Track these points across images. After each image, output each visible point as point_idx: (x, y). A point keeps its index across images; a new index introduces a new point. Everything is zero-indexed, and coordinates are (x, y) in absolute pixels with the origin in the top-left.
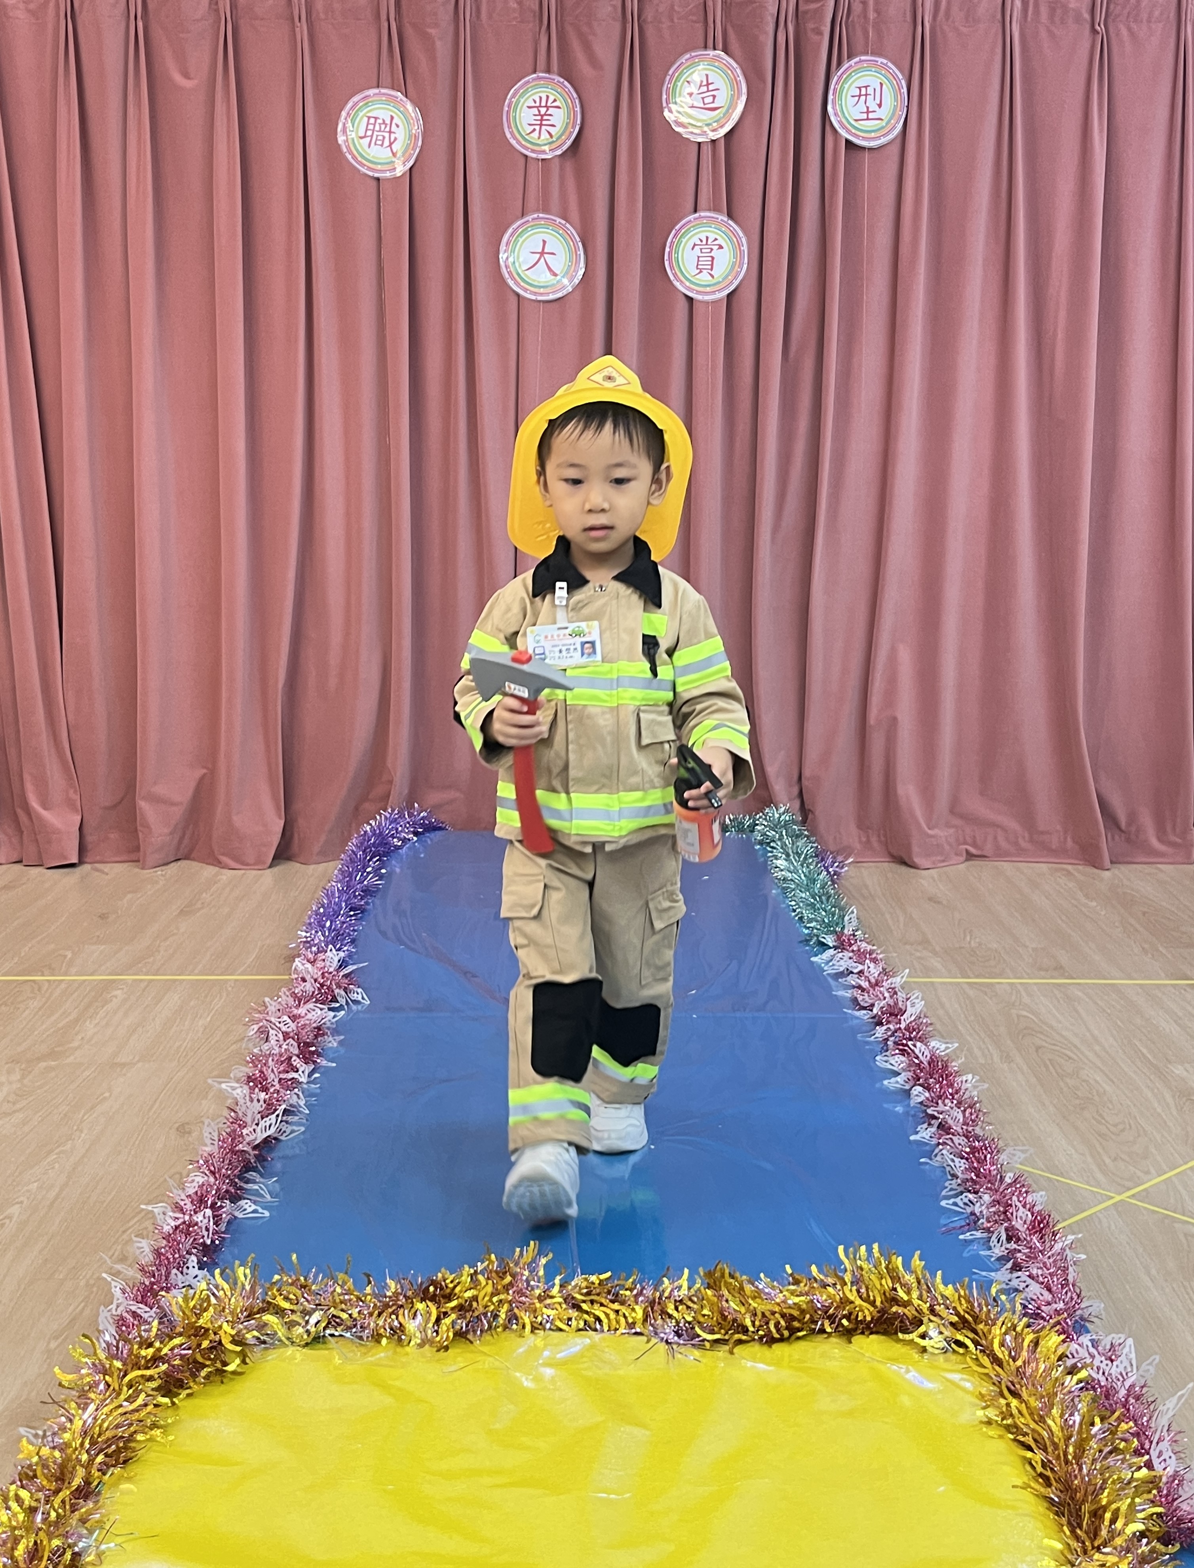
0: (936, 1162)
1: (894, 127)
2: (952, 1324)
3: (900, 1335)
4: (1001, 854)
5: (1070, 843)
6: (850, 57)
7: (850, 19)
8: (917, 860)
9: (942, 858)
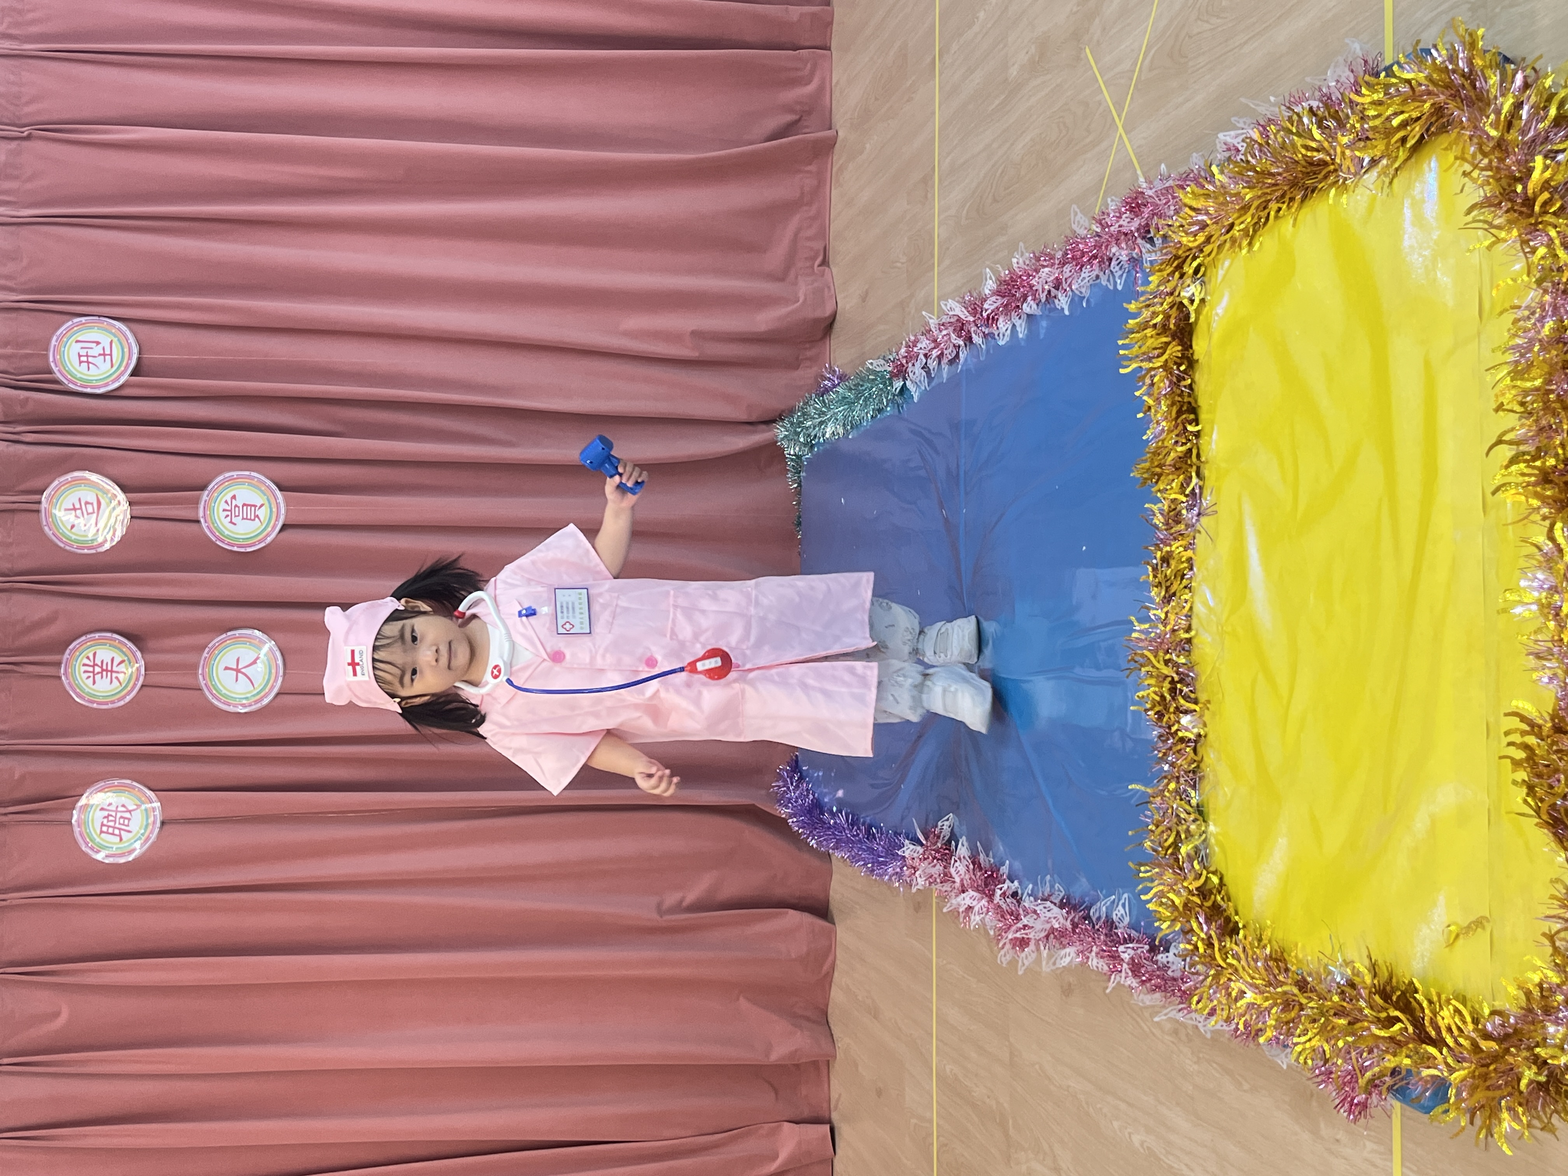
0: (1086, 292)
1: (119, 329)
2: (1182, 276)
3: (1192, 320)
4: (823, 233)
5: (812, 168)
6: (50, 372)
7: (13, 371)
8: (828, 312)
9: (826, 290)
